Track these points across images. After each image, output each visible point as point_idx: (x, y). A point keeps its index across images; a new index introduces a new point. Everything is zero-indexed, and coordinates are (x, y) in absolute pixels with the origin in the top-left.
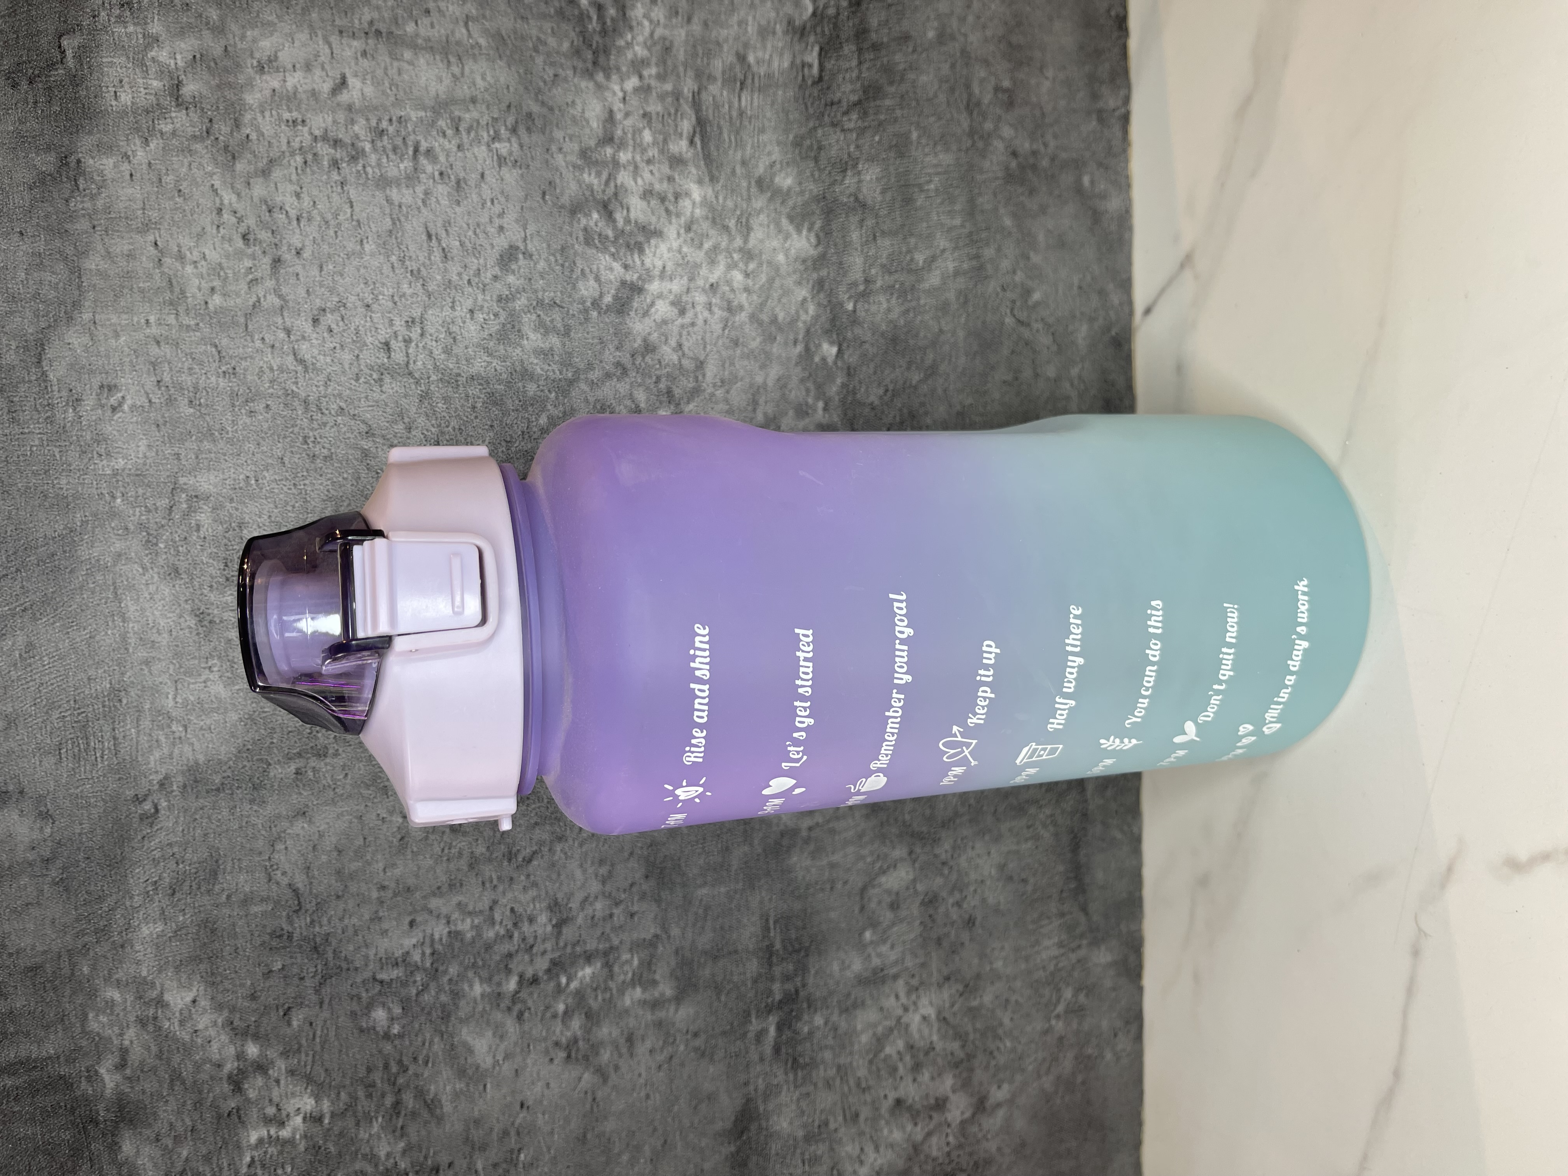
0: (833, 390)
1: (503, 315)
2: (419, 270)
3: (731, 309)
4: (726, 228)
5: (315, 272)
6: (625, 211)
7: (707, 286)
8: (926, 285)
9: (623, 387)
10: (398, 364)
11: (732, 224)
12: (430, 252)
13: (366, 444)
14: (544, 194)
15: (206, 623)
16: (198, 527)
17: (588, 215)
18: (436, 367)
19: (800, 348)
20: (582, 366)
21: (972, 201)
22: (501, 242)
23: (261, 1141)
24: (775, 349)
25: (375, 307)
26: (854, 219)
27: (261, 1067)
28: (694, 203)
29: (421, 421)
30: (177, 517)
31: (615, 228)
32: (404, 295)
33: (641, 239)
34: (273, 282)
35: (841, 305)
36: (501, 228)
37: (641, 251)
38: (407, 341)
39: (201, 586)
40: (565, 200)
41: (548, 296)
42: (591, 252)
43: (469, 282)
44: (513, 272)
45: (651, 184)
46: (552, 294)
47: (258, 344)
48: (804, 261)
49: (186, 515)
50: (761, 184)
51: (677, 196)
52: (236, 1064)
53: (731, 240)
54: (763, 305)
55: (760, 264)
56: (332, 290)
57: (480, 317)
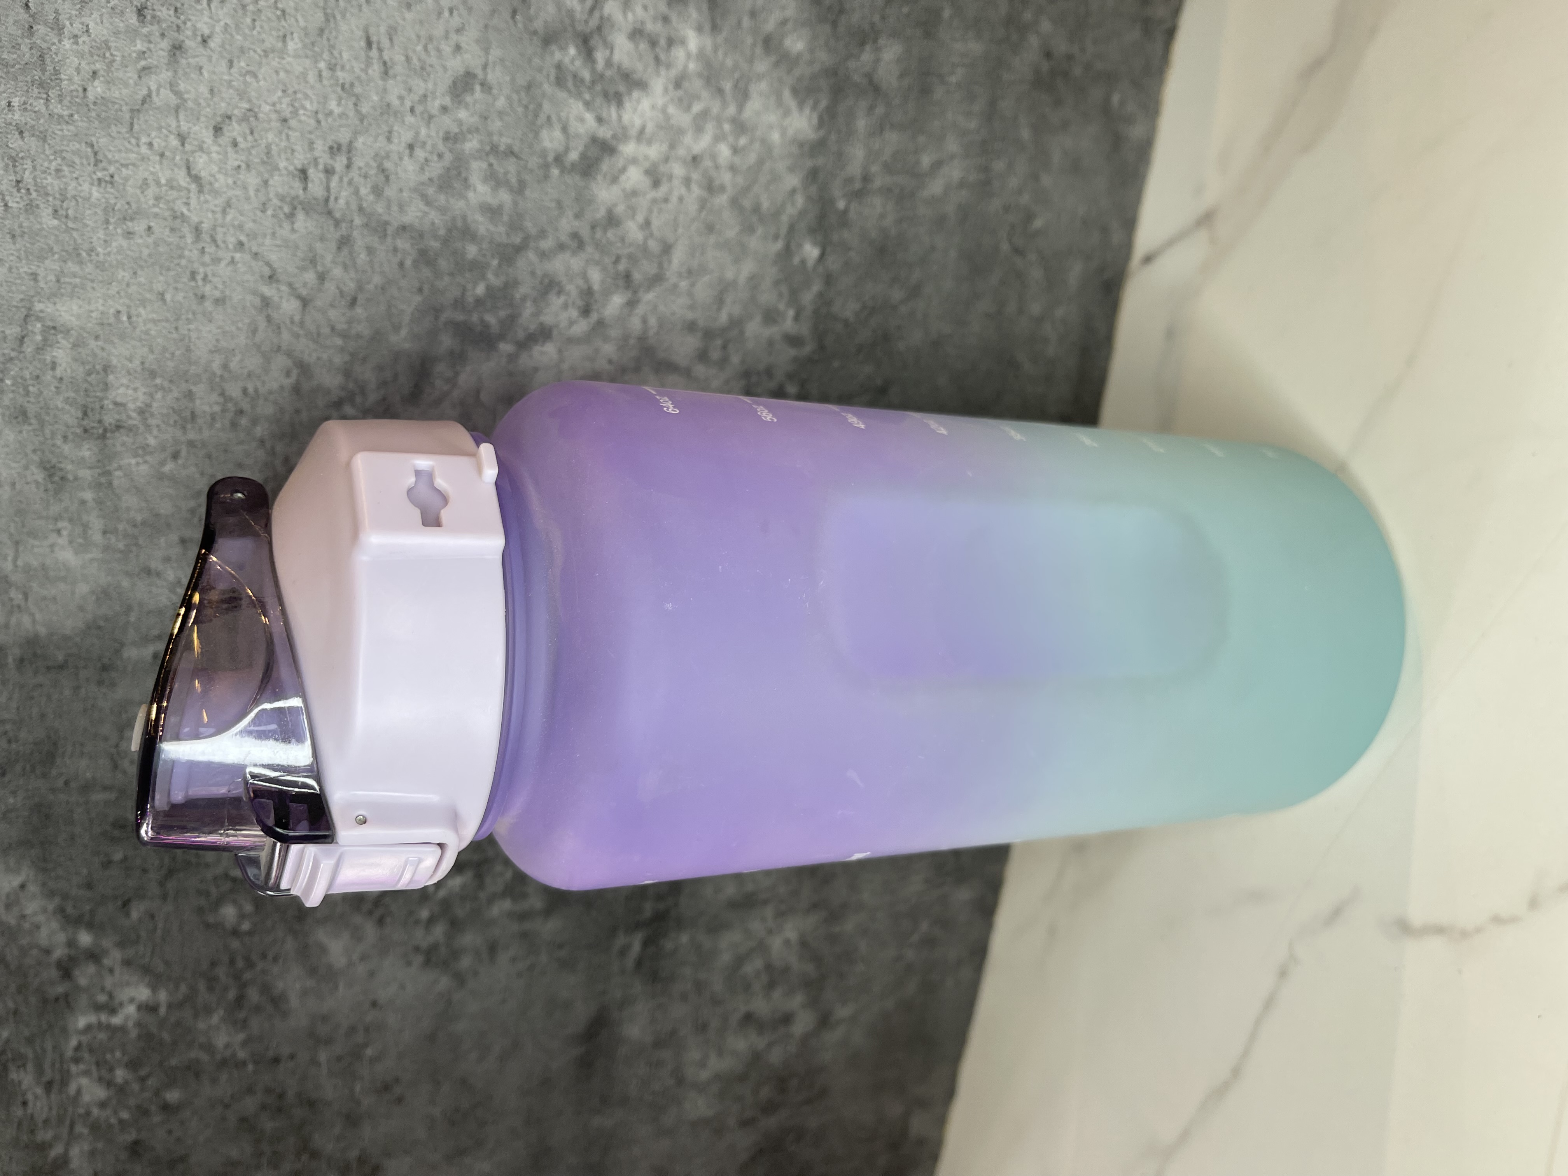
0: (808, 297)
1: (448, 157)
2: (352, 85)
3: (711, 188)
4: (720, 91)
5: (223, 66)
6: (608, 52)
7: (689, 158)
8: (926, 193)
9: (576, 263)
10: (315, 199)
11: (728, 86)
12: (368, 63)
13: (267, 291)
14: (514, 13)
15: (56, 479)
16: (54, 366)
17: (563, 49)
18: (361, 209)
19: (779, 245)
20: (533, 231)
21: (992, 104)
22: (456, 65)
23: (89, 1028)
24: (754, 242)
25: (293, 123)
26: (863, 104)
27: (94, 956)
28: (689, 55)
29: (337, 272)
30: (29, 349)
31: (593, 71)
32: (330, 113)
33: (622, 88)
34: (170, 74)
35: (832, 202)
36: (458, 48)
37: (620, 104)
38: (329, 172)
39: (53, 434)
40: (538, 24)
41: (504, 142)
42: (562, 95)
43: (412, 110)
44: (467, 106)
45: (642, 23)
46: (509, 141)
47: (144, 150)
48: (801, 145)
49: (40, 350)
50: (769, 43)
51: (671, 42)
52: (66, 951)
53: (724, 105)
54: (746, 190)
55: (752, 141)
56: (242, 95)
57: (420, 154)
